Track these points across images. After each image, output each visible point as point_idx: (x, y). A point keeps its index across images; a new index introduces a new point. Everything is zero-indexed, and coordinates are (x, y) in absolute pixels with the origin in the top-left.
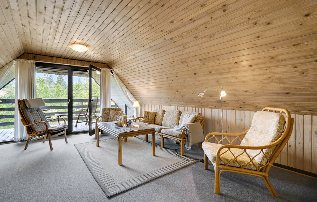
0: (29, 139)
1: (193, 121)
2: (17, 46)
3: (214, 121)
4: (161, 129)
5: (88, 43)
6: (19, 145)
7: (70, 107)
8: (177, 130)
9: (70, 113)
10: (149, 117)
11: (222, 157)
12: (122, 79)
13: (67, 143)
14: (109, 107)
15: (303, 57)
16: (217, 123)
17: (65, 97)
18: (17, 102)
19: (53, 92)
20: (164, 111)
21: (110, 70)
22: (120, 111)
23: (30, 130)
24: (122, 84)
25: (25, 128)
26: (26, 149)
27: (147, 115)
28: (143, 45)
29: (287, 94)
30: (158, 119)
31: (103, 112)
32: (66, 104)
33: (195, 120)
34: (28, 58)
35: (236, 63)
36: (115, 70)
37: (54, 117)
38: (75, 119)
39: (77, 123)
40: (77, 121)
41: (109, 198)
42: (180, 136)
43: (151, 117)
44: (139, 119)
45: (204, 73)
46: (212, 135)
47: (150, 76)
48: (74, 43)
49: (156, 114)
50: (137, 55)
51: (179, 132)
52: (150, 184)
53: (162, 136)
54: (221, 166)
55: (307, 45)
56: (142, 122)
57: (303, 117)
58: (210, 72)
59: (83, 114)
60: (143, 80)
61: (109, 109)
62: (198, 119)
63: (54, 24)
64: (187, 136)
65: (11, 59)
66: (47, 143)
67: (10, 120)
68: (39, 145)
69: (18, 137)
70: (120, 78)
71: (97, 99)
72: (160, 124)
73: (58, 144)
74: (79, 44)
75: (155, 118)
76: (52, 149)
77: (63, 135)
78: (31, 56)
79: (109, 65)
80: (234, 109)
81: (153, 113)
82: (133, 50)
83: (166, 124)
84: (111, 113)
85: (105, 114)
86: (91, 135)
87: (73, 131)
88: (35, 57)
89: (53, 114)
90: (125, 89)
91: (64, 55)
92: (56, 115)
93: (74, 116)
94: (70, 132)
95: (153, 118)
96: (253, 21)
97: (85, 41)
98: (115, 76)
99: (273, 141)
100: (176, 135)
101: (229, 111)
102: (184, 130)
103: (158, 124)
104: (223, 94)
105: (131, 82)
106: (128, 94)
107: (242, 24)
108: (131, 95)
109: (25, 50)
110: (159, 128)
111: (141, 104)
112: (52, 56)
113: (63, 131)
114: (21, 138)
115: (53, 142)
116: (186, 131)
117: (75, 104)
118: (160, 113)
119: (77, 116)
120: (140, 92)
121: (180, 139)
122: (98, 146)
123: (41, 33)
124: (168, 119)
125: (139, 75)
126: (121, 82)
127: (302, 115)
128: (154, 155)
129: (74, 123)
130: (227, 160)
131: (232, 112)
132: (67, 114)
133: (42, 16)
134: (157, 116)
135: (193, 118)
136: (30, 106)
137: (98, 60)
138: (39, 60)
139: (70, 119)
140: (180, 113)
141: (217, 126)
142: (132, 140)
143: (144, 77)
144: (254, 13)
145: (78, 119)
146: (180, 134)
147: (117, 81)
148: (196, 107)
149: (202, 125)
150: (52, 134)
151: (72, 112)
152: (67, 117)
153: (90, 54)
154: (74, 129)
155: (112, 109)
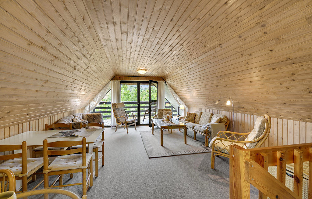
0: (117, 126)
1: (219, 122)
2: (112, 74)
3: (237, 123)
4: (194, 126)
5: (146, 69)
6: (113, 129)
7: (139, 107)
8: (204, 128)
9: (139, 111)
10: (190, 117)
11: (216, 146)
12: (173, 87)
13: (136, 130)
14: (163, 108)
15: (283, 77)
16: (241, 125)
17: (136, 101)
18: (112, 104)
19: (133, 94)
20: (202, 113)
21: (164, 81)
22: (170, 112)
23: (118, 121)
24: (173, 91)
25: (115, 119)
26: (116, 131)
27: (189, 115)
28: (180, 66)
29: (285, 104)
30: (197, 120)
31: (159, 112)
32: (136, 105)
33: (220, 121)
34: (117, 79)
35: (240, 80)
36: (168, 82)
37: (131, 114)
38: (142, 115)
39: (144, 118)
40: (144, 117)
41: (150, 158)
42: (205, 132)
43: (192, 117)
44: (182, 118)
45: (223, 86)
46: (222, 133)
47: (189, 86)
48: (139, 70)
49: (195, 115)
50: (179, 72)
51: (204, 129)
52: (174, 157)
53: (195, 131)
54: (215, 151)
55: (281, 69)
56: (185, 120)
57: (306, 124)
58: (226, 85)
59: (147, 113)
60: (185, 89)
61: (163, 110)
62: (223, 120)
63: (127, 64)
64: (210, 133)
65: (109, 80)
66: (126, 129)
67: (109, 114)
68: (122, 130)
69: (113, 125)
70: (171, 87)
71: (156, 102)
72: (198, 123)
73: (131, 130)
74: (141, 70)
75: (195, 118)
76: (128, 133)
77: (134, 125)
78: (118, 77)
79: (163, 78)
80: (252, 114)
81: (194, 114)
82: (175, 69)
83: (201, 123)
84: (164, 112)
85: (160, 113)
86: (150, 127)
87: (141, 123)
88: (120, 78)
89: (130, 111)
90: (175, 95)
91: (135, 75)
92: (132, 112)
93: (142, 113)
94: (138, 124)
95: (194, 118)
96: (240, 53)
97: (144, 68)
98: (168, 85)
99: (255, 139)
100: (202, 131)
101: (249, 115)
102: (208, 128)
103: (196, 123)
104: (229, 103)
105: (178, 90)
106: (178, 99)
107: (235, 55)
108: (180, 100)
109: (115, 75)
110: (193, 125)
111: (188, 106)
112: (128, 76)
113: (134, 122)
114: (114, 125)
115: (129, 129)
116: (209, 129)
117: (141, 105)
118: (199, 114)
119: (144, 114)
120: (186, 98)
121: (204, 134)
122: (153, 134)
123: (122, 67)
124: (203, 119)
125: (182, 85)
126: (172, 90)
127: (305, 122)
128: (186, 143)
129: (142, 118)
130: (220, 148)
131: (251, 117)
132: (137, 112)
133: (121, 62)
134: (196, 117)
135: (218, 120)
136: (118, 107)
137: (156, 75)
138: (122, 79)
139: (139, 116)
140: (212, 115)
141: (240, 127)
142: (176, 133)
143: (186, 87)
144: (239, 49)
145: (145, 115)
146: (205, 131)
147: (170, 89)
148: (225, 111)
149: (226, 126)
150: (128, 124)
151: (140, 111)
152: (137, 114)
153: (150, 73)
154: (142, 122)
155: (164, 110)
